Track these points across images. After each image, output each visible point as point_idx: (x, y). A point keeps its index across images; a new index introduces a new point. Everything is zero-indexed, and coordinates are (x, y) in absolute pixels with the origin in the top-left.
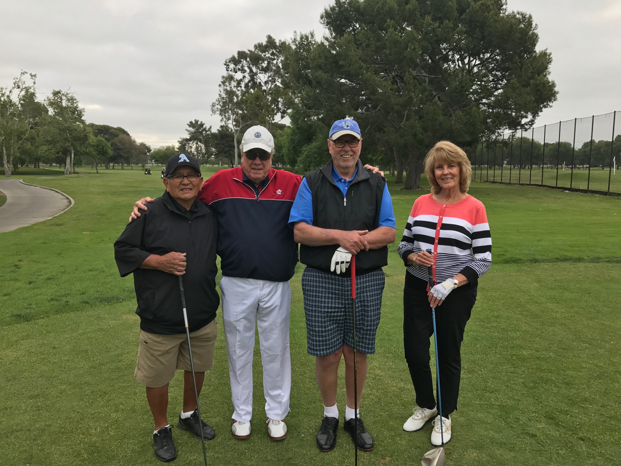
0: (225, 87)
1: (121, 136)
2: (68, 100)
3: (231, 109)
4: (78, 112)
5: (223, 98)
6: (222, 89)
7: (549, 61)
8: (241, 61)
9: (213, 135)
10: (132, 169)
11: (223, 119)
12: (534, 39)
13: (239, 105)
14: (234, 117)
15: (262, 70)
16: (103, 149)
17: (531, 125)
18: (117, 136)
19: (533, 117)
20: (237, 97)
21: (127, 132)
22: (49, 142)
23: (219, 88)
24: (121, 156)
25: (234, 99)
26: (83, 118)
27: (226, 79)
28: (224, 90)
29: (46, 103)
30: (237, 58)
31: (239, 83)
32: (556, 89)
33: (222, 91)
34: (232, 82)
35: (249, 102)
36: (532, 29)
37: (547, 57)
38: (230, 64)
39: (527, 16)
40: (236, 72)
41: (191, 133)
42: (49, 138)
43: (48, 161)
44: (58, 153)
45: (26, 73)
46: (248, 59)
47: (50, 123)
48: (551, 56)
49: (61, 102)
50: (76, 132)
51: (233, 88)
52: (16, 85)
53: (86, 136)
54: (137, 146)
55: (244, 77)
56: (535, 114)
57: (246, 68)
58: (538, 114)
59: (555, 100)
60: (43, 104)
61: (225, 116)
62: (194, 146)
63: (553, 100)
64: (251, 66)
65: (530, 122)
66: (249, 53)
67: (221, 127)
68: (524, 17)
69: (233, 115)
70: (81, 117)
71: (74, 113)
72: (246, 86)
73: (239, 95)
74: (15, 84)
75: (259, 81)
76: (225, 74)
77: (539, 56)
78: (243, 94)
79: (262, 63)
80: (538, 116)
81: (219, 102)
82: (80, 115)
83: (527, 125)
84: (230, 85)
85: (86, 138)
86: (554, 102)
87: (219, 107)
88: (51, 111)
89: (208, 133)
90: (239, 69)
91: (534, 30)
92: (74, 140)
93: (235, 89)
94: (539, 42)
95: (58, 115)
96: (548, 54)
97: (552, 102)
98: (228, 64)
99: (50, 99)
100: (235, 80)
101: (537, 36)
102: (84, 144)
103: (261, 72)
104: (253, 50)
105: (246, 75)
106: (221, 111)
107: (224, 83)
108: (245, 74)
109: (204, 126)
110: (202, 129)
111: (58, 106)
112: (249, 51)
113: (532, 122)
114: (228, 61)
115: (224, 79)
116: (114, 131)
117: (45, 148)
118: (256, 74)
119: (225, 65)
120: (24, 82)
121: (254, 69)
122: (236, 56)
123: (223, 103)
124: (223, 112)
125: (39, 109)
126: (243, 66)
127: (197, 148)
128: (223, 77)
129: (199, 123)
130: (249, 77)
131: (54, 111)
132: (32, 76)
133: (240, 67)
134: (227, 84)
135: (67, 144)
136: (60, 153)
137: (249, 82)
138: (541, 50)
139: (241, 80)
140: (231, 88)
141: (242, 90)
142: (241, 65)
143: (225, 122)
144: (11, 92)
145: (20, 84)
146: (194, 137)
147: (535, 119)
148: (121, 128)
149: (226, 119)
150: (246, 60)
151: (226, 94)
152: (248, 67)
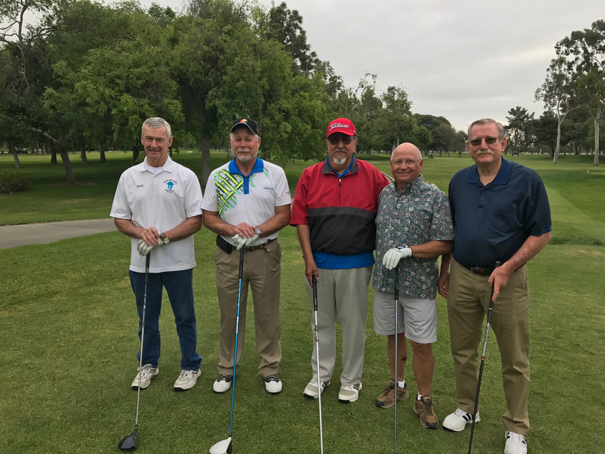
0: (554, 71)
1: (443, 125)
2: (400, 94)
3: (558, 94)
4: (406, 105)
5: (550, 83)
6: (550, 73)
8: (575, 42)
9: (535, 122)
10: (449, 156)
11: (547, 105)
13: (567, 89)
14: (561, 102)
15: (599, 50)
16: (424, 137)
18: (438, 125)
20: (567, 80)
21: (448, 121)
22: (380, 132)
23: (547, 73)
24: (440, 144)
25: (563, 83)
26: (410, 110)
27: (557, 62)
28: (553, 75)
29: (381, 98)
30: (570, 39)
31: (570, 65)
33: (550, 76)
34: (563, 65)
35: (579, 85)
38: (561, 46)
40: (568, 55)
41: (511, 120)
42: (381, 129)
43: (377, 149)
45: (369, 74)
46: (584, 40)
47: (383, 115)
49: (393, 97)
50: (403, 123)
51: (563, 71)
52: (361, 85)
54: (456, 134)
55: (577, 59)
57: (580, 49)
60: (379, 99)
61: (550, 102)
62: (513, 134)
64: (587, 46)
66: (585, 32)
67: (545, 113)
69: (560, 100)
70: (408, 109)
71: (403, 105)
72: (579, 68)
73: (570, 78)
75: (595, 61)
76: (556, 57)
78: (575, 76)
79: (599, 42)
81: (545, 87)
82: (408, 107)
84: (560, 68)
85: (411, 127)
87: (545, 92)
88: (385, 105)
89: (530, 119)
90: (572, 51)
92: (401, 130)
93: (565, 73)
95: (390, 108)
98: (559, 46)
99: (385, 95)
100: (567, 62)
102: (408, 133)
104: (591, 28)
105: (580, 56)
106: (546, 96)
107: (553, 67)
109: (526, 113)
110: (523, 116)
111: (391, 100)
112: (586, 30)
114: (559, 44)
115: (554, 62)
116: (436, 120)
118: (592, 54)
119: (555, 48)
120: (367, 82)
121: (590, 49)
122: (570, 37)
123: (550, 87)
124: (547, 98)
125: (376, 103)
126: (576, 48)
127: (516, 136)
128: (553, 60)
129: (521, 110)
130: (583, 59)
131: (388, 105)
132: (373, 76)
133: (573, 49)
134: (557, 67)
135: (394, 134)
137: (583, 63)
139: (573, 63)
140: (561, 71)
141: (574, 73)
142: (574, 46)
143: (550, 108)
144: (356, 91)
145: (364, 84)
146: (513, 125)
148: (443, 117)
149: (551, 105)
150: (581, 40)
151: (554, 78)
152: (582, 47)
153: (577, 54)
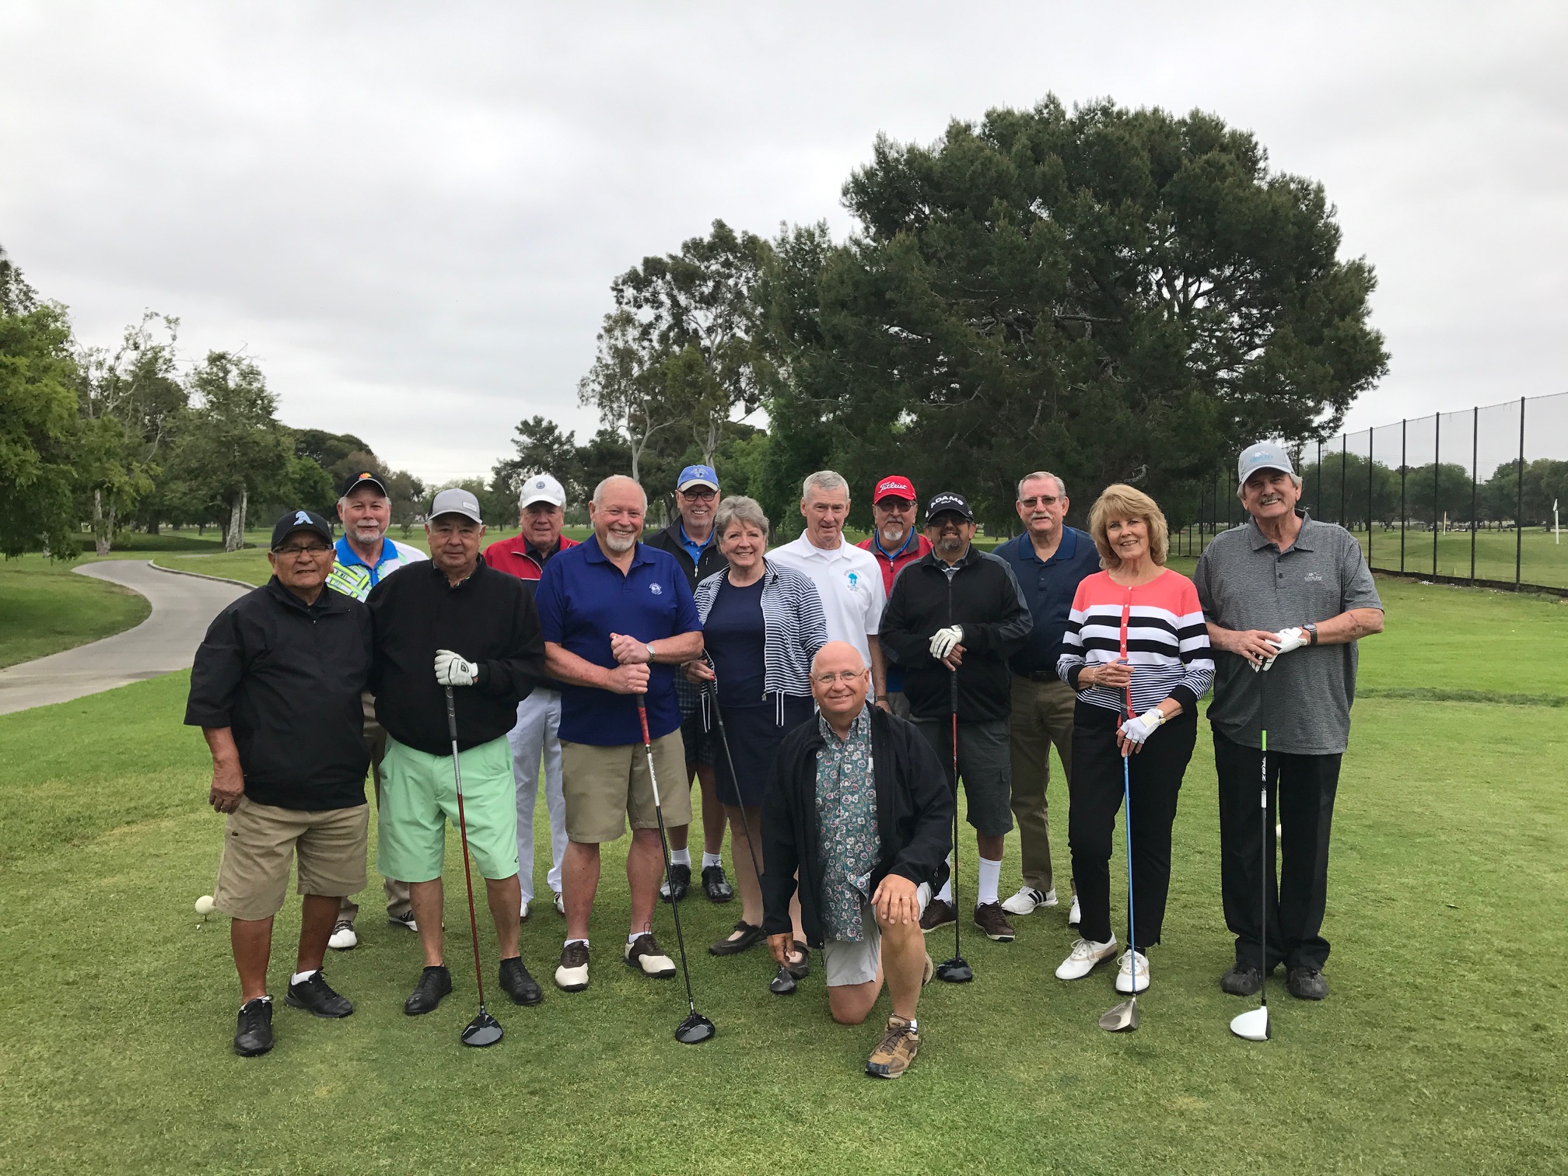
0: (613, 341)
1: (354, 456)
2: (244, 375)
3: (625, 393)
4: (263, 403)
5: (607, 366)
6: (604, 345)
7: (1369, 285)
8: (652, 282)
9: (581, 453)
11: (605, 415)
12: (1331, 237)
13: (643, 382)
14: (632, 410)
15: (700, 302)
17: (1335, 429)
18: (343, 455)
19: (1337, 410)
20: (641, 363)
21: (366, 446)
22: (192, 474)
23: (599, 344)
25: (632, 369)
26: (274, 416)
27: (616, 322)
28: (611, 348)
29: (190, 382)
30: (641, 273)
31: (646, 331)
32: (1384, 349)
33: (605, 350)
34: (630, 329)
35: (669, 375)
36: (1325, 216)
37: (1366, 274)
38: (625, 288)
39: (1313, 186)
40: (640, 307)
41: (524, 448)
42: (194, 464)
44: (213, 498)
45: (157, 314)
46: (668, 277)
47: (197, 428)
48: (1373, 274)
49: (225, 378)
50: (257, 449)
51: (631, 342)
52: (131, 342)
53: (279, 457)
55: (658, 318)
56: (1341, 404)
57: (663, 298)
58: (1348, 404)
59: (1384, 373)
61: (612, 408)
63: (1379, 373)
64: (675, 292)
65: (1330, 421)
66: (670, 261)
67: (600, 433)
68: (1306, 189)
69: (630, 407)
70: (270, 413)
71: (253, 404)
72: (664, 338)
73: (646, 358)
74: (127, 340)
75: (693, 325)
76: (613, 309)
77: (1347, 272)
78: (656, 358)
79: (700, 285)
80: (1347, 409)
81: (597, 376)
82: (268, 410)
83: (1324, 428)
84: (624, 335)
85: (279, 461)
86: (1383, 378)
87: (598, 388)
89: (565, 447)
90: (647, 300)
91: (1328, 217)
92: (253, 467)
93: (635, 346)
94: (1342, 244)
95: (217, 408)
96: (1366, 269)
97: (1378, 377)
98: (621, 287)
99: (200, 373)
100: (636, 323)
101: (1337, 230)
102: (274, 476)
103: (698, 305)
104: (680, 254)
105: (664, 312)
106: (602, 396)
107: (609, 330)
108: (660, 310)
109: (557, 432)
110: (551, 438)
111: (219, 387)
112: (671, 257)
113: (1335, 423)
114: (620, 281)
115: (611, 322)
116: (336, 443)
117: (181, 487)
118: (687, 310)
119: (613, 289)
120: (150, 336)
121: (682, 299)
122: (640, 269)
123: (607, 376)
124: (606, 398)
126: (655, 294)
128: (608, 317)
129: (544, 424)
130: (670, 319)
131: (211, 402)
132: (169, 321)
133: (648, 295)
134: (617, 333)
135: (236, 477)
136: (219, 497)
137: (670, 328)
138: (1352, 259)
139: (650, 325)
140: (627, 342)
141: (653, 348)
142: (651, 290)
143: (611, 423)
144: (118, 358)
145: (140, 341)
146: (531, 459)
147: (1343, 414)
148: (352, 437)
149: (613, 415)
150: (663, 278)
151: (613, 357)
152: (667, 294)
153: (657, 308)
